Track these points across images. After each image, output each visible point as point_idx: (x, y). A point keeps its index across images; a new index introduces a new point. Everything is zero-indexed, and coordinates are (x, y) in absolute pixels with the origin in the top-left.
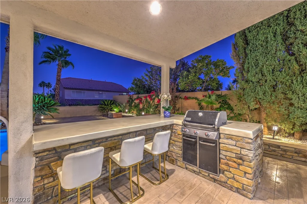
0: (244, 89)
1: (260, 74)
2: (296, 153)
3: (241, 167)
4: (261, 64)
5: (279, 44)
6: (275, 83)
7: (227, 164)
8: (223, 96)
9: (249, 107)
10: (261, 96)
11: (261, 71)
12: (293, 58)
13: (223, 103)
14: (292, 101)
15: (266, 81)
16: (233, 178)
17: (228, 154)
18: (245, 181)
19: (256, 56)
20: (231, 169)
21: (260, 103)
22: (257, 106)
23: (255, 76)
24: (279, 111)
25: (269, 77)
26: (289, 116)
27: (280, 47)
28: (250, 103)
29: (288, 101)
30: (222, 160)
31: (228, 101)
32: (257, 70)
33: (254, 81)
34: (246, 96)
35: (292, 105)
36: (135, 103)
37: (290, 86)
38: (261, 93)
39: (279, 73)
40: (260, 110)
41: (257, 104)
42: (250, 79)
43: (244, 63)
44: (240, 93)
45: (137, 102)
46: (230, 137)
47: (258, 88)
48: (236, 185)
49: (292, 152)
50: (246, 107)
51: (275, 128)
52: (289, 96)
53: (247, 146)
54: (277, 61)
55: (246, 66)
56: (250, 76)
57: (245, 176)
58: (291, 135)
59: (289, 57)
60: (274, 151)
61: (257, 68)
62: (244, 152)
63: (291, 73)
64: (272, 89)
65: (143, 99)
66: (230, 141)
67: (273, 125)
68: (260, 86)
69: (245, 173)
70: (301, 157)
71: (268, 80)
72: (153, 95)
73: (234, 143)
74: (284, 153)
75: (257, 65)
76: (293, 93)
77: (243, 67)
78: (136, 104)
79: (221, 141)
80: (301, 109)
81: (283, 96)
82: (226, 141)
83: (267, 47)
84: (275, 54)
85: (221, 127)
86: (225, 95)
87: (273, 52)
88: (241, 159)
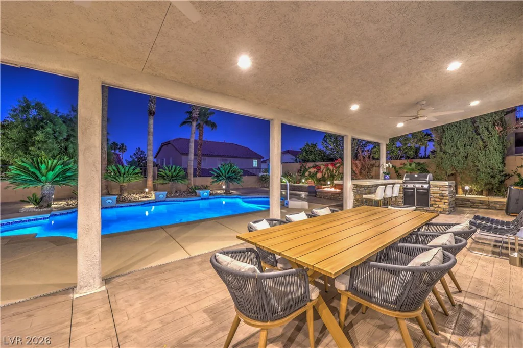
0: (442, 159)
1: (455, 148)
2: (480, 203)
3: (442, 200)
4: (455, 140)
5: (469, 126)
6: (466, 155)
7: (434, 201)
8: (422, 164)
9: (446, 173)
10: (456, 164)
11: (456, 145)
12: (479, 137)
13: (422, 171)
14: (478, 168)
15: (460, 153)
16: (438, 207)
17: (435, 195)
18: (444, 206)
19: (452, 133)
20: (437, 203)
21: (455, 169)
22: (453, 172)
23: (451, 149)
24: (470, 175)
25: (462, 150)
26: (476, 178)
27: (470, 128)
28: (447, 170)
29: (476, 168)
30: (431, 199)
31: (427, 168)
32: (453, 144)
33: (450, 152)
34: (444, 164)
35: (478, 170)
36: (310, 172)
37: (477, 157)
38: (456, 162)
39: (469, 147)
40: (456, 175)
41: (453, 170)
42: (447, 151)
43: (442, 137)
44: (439, 162)
45: (312, 170)
46: (436, 186)
47: (454, 158)
48: (440, 210)
49: (478, 203)
50: (444, 172)
51: (467, 188)
52: (476, 164)
53: (446, 189)
54: (468, 139)
55: (444, 140)
56: (447, 148)
57: (444, 204)
58: (481, 193)
59: (476, 136)
60: (466, 204)
61: (452, 142)
62: (443, 192)
63: (478, 148)
64: (465, 159)
65: (322, 167)
66: (436, 188)
67: (465, 186)
68: (455, 156)
69: (445, 202)
70: (484, 206)
71: (461, 152)
72: (338, 163)
73: (438, 189)
74: (472, 204)
75: (452, 140)
76: (479, 161)
77: (441, 140)
78: (311, 174)
79: (431, 189)
80: (485, 173)
81: (472, 164)
82: (434, 188)
83: (460, 127)
84: (466, 133)
85: (431, 182)
86: (424, 163)
87: (465, 131)
88: (442, 196)
